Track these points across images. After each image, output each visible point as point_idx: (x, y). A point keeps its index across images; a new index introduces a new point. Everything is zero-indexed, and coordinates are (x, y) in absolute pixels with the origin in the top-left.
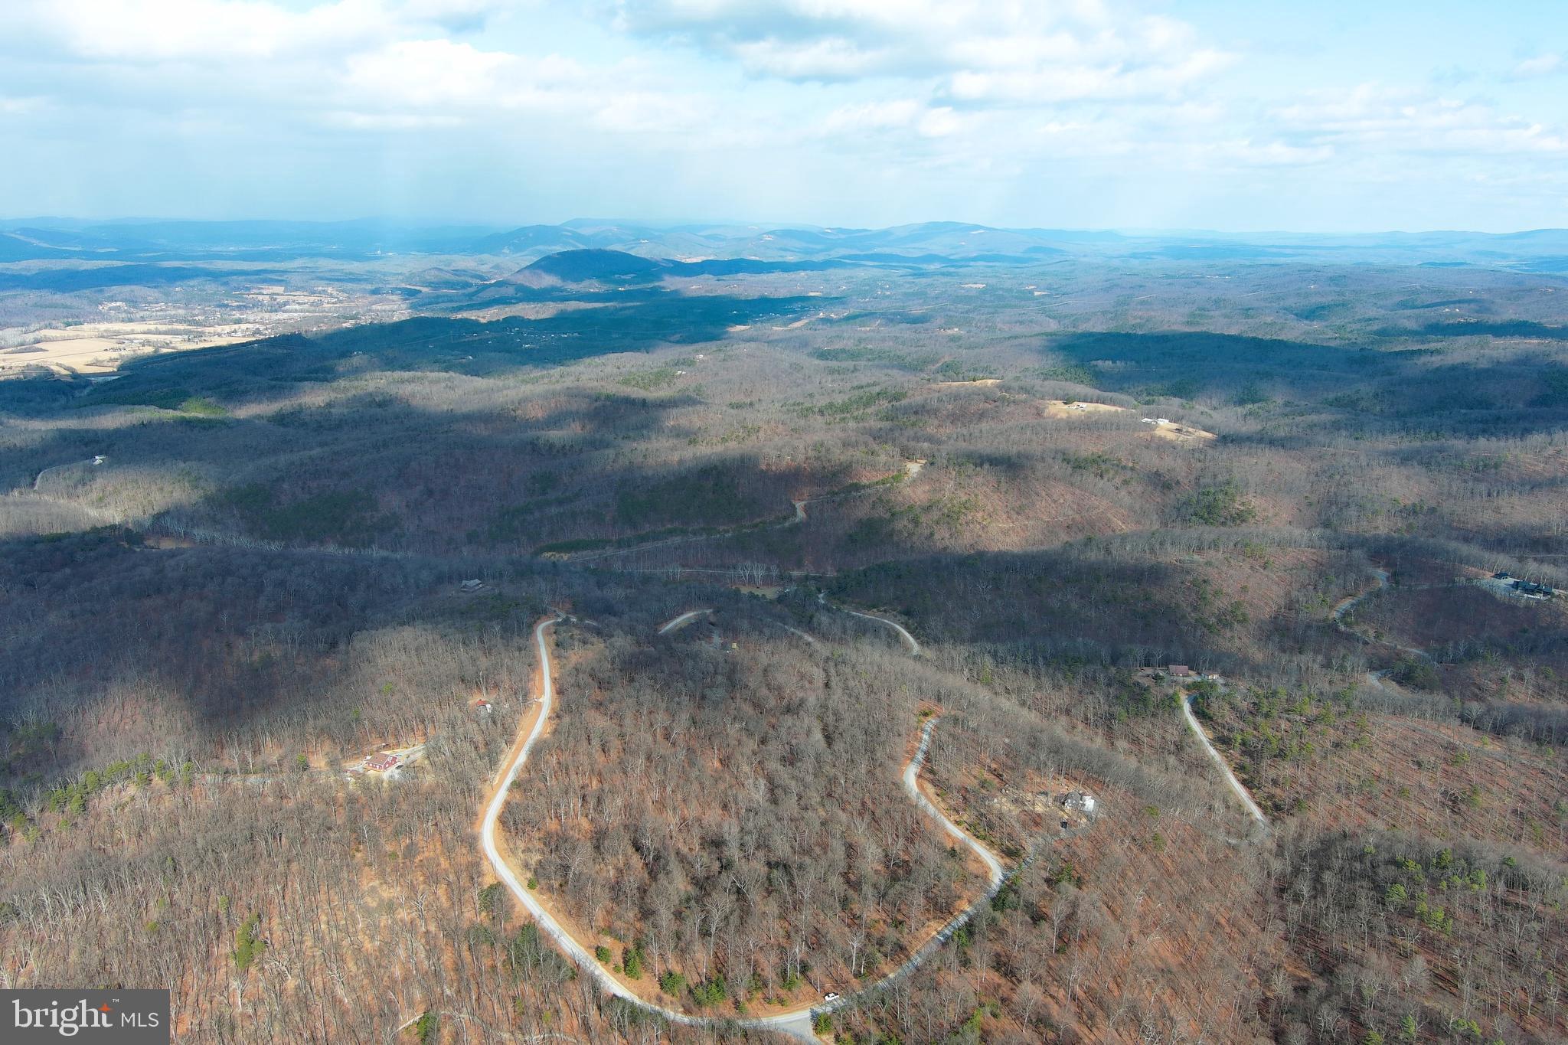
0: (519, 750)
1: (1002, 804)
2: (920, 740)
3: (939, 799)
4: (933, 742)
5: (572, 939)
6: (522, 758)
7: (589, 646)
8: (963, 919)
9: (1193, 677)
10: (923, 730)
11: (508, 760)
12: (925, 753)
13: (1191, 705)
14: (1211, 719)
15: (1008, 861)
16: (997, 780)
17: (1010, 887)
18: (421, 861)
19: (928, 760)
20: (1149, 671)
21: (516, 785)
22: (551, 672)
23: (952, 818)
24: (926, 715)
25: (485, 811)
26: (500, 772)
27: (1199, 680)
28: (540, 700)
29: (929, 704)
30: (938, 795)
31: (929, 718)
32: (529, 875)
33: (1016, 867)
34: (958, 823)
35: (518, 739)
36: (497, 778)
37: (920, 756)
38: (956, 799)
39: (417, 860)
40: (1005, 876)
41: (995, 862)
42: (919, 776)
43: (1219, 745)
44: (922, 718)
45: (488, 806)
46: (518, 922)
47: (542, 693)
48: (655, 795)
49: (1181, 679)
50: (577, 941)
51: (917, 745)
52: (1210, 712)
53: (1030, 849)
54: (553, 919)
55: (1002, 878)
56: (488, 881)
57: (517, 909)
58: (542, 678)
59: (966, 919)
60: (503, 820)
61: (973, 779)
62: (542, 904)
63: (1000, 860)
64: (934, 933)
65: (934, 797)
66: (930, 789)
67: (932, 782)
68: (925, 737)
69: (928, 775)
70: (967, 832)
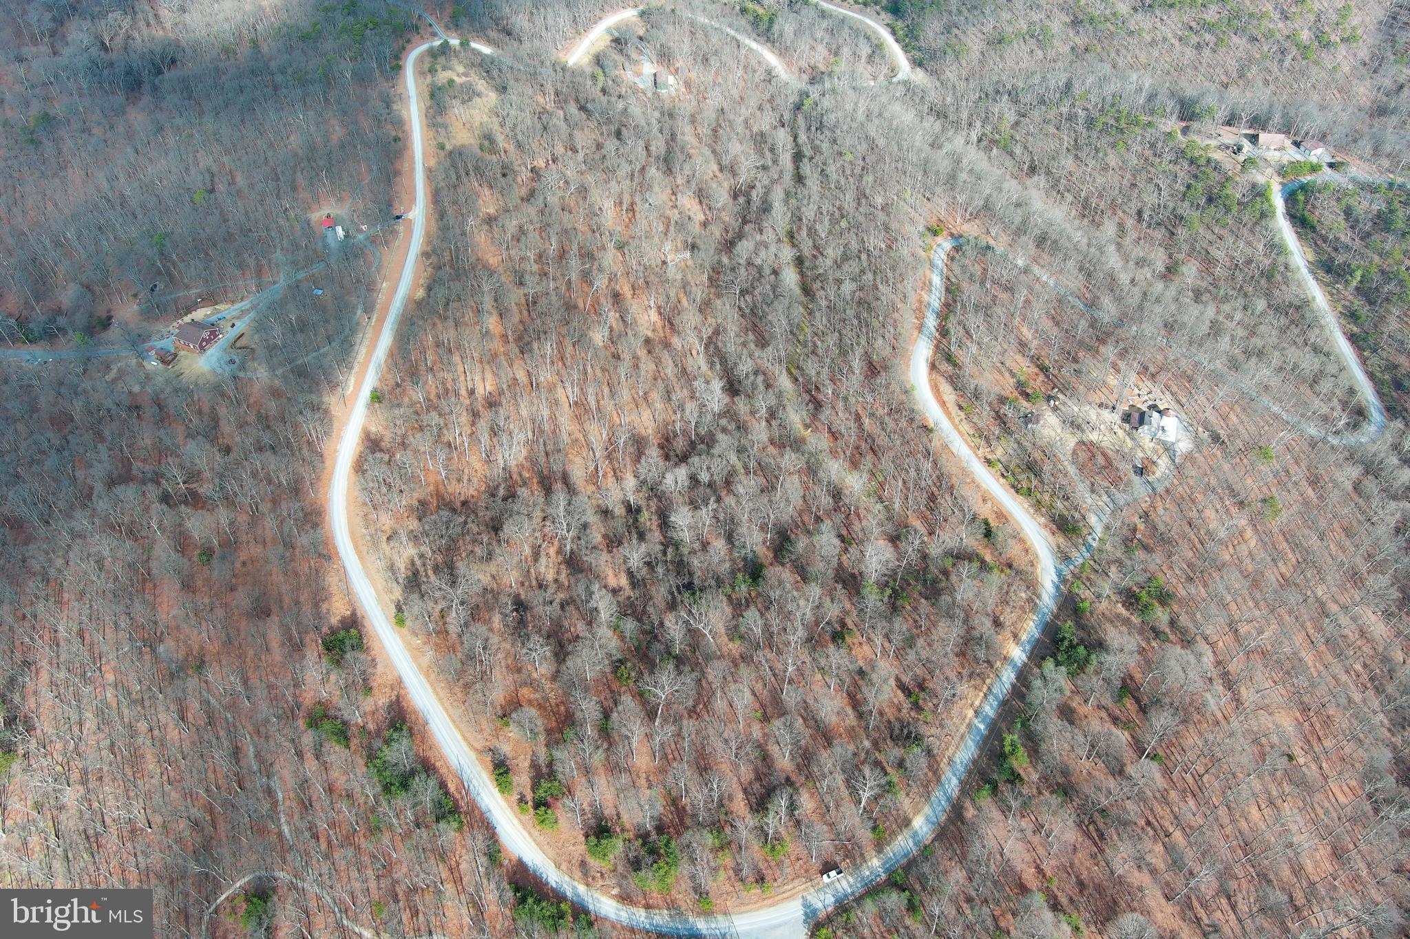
0: (381, 321)
1: (1050, 426)
2: (928, 285)
3: (962, 415)
4: (948, 290)
5: (459, 737)
6: (386, 340)
7: (477, 100)
8: (1008, 676)
9: (1293, 154)
10: (932, 265)
11: (366, 342)
12: (938, 316)
13: (1286, 201)
14: (1313, 228)
15: (1061, 539)
16: (1041, 378)
17: (1069, 604)
18: (244, 564)
19: (943, 332)
20: (1229, 136)
21: (377, 397)
22: (425, 155)
23: (980, 452)
24: (935, 233)
25: (336, 451)
26: (356, 368)
27: (1299, 157)
28: (411, 215)
29: (940, 206)
30: (961, 408)
31: (939, 239)
32: (397, 593)
33: (1074, 554)
34: (989, 462)
35: (381, 298)
36: (352, 380)
37: (931, 322)
38: (985, 417)
39: (238, 565)
40: (1059, 574)
41: (1043, 543)
42: (933, 367)
43: (1321, 274)
44: (929, 239)
45: (339, 438)
46: (382, 699)
47: (413, 200)
48: (572, 393)
49: (1273, 156)
50: (465, 739)
51: (925, 297)
52: (1313, 219)
53: (1093, 519)
54: (430, 690)
55: (1056, 579)
56: (337, 610)
57: (380, 669)
58: (412, 169)
59: (1013, 676)
60: (359, 467)
61: (1007, 375)
62: (415, 653)
63: (1050, 538)
64: (970, 713)
65: (954, 410)
66: (950, 396)
67: (954, 381)
68: (937, 280)
69: (945, 367)
70: (1002, 480)
